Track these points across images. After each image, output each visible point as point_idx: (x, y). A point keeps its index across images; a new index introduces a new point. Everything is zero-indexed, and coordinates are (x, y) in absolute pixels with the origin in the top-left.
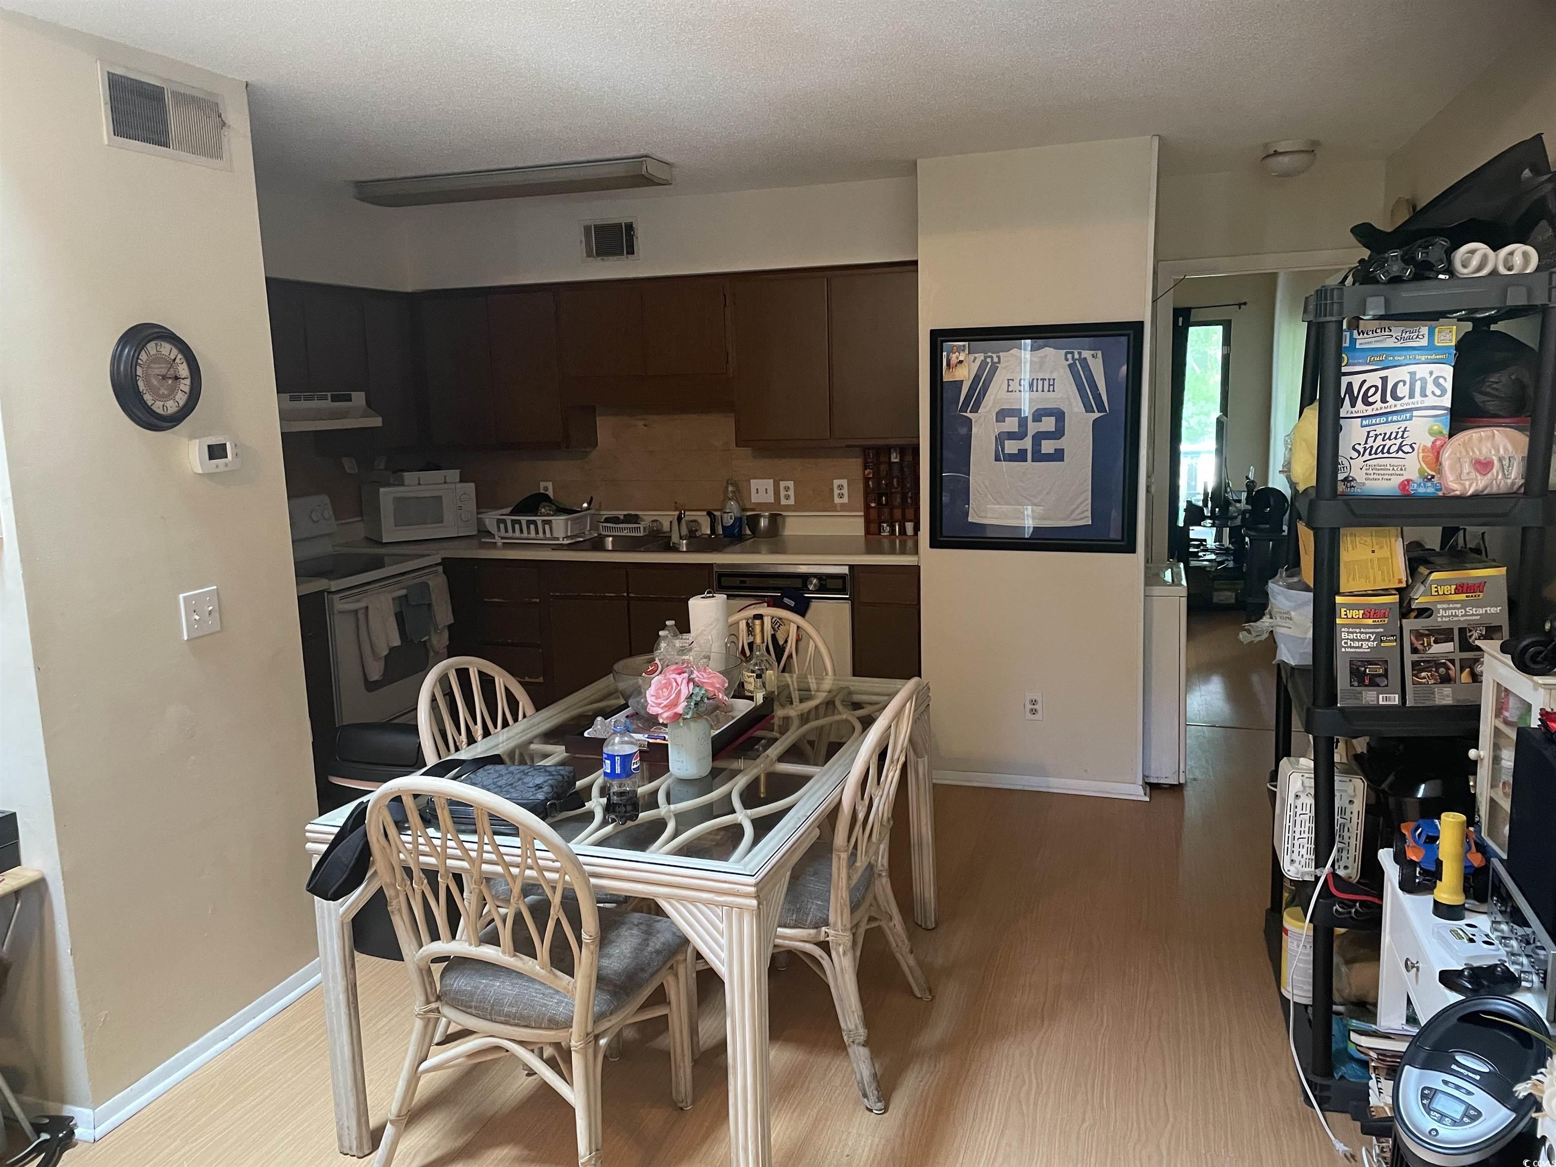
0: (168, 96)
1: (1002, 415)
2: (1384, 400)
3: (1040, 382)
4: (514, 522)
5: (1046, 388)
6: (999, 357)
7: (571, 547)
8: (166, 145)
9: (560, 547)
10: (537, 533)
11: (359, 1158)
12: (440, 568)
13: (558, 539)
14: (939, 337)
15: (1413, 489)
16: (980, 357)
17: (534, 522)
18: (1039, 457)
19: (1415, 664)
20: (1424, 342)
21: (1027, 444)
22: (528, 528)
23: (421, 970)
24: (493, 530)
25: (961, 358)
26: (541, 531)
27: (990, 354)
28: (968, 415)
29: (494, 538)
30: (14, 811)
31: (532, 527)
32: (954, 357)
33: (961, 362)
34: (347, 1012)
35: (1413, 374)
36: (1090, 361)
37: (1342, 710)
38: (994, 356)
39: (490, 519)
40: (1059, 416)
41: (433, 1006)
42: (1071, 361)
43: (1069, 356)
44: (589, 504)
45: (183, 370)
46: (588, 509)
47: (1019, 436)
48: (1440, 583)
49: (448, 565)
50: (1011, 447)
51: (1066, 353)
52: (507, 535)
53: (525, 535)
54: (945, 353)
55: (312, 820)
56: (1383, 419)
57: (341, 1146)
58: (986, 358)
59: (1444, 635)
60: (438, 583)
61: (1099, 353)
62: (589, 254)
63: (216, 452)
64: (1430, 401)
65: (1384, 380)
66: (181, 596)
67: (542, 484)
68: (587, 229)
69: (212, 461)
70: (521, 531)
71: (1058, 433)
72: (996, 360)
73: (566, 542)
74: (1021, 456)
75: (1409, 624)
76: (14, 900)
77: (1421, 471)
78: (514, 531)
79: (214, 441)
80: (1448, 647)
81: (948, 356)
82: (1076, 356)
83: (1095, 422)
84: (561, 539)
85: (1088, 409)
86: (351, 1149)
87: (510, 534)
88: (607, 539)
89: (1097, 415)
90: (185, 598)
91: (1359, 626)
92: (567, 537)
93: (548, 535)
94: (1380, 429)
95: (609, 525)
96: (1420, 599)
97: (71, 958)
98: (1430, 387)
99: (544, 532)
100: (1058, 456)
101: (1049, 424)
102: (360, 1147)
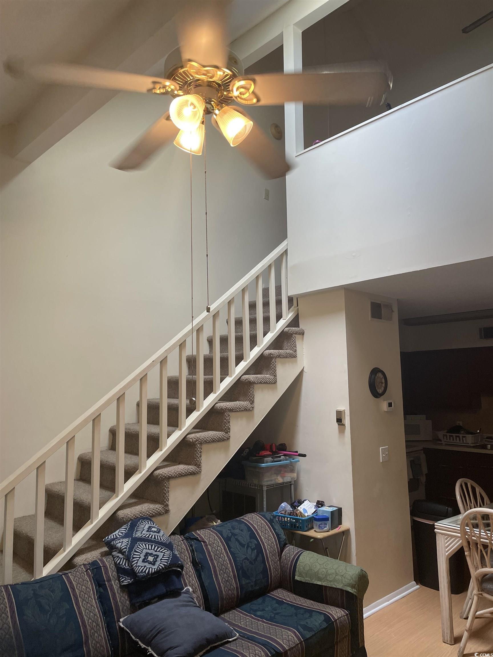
0: (382, 305)
4: (450, 436)
7: (474, 447)
8: (381, 319)
9: (470, 447)
10: (460, 440)
11: (451, 645)
12: (422, 452)
13: (468, 444)
17: (459, 436)
22: (456, 439)
23: (476, 579)
24: (442, 438)
26: (461, 440)
29: (442, 442)
30: (341, 507)
31: (458, 438)
34: (448, 590)
39: (440, 434)
41: (480, 592)
44: (480, 431)
45: (383, 381)
46: (479, 433)
49: (426, 451)
52: (447, 441)
53: (455, 441)
55: (437, 521)
57: (444, 639)
60: (423, 457)
62: (481, 338)
63: (390, 405)
66: (381, 448)
67: (458, 422)
68: (480, 329)
69: (389, 408)
70: (453, 440)
73: (472, 445)
76: (343, 535)
78: (450, 439)
79: (390, 401)
84: (470, 444)
86: (447, 641)
87: (448, 440)
88: (488, 445)
90: (381, 449)
92: (472, 443)
93: (465, 442)
95: (487, 440)
97: (355, 557)
99: (463, 440)
102: (451, 641)
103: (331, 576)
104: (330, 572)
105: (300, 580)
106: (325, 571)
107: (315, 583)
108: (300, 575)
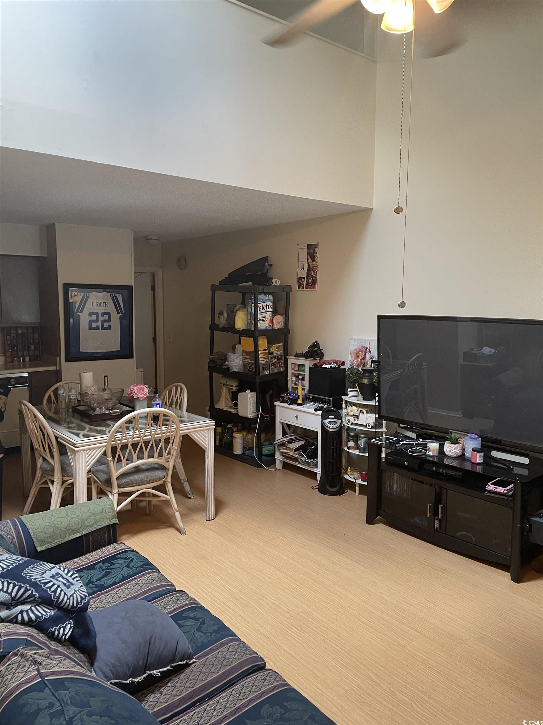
1: (91, 314)
2: (262, 310)
3: (103, 303)
5: (105, 306)
6: (89, 294)
14: (67, 287)
15: (267, 328)
16: (82, 294)
18: (103, 328)
19: (271, 364)
20: (268, 298)
21: (99, 324)
25: (76, 294)
27: (86, 293)
28: (79, 314)
32: (73, 294)
33: (76, 295)
35: (267, 304)
36: (118, 296)
37: (261, 376)
38: (87, 294)
40: (109, 314)
42: (112, 297)
43: (112, 295)
47: (97, 321)
48: (274, 347)
50: (94, 325)
51: (111, 294)
54: (70, 292)
56: (262, 314)
58: (84, 294)
59: (275, 358)
61: (121, 295)
64: (270, 310)
65: (262, 305)
71: (109, 320)
72: (88, 295)
74: (97, 328)
75: (270, 356)
77: (269, 324)
80: (276, 360)
81: (71, 293)
82: (114, 295)
83: (120, 317)
85: (118, 313)
89: (121, 314)
91: (263, 357)
94: (262, 316)
96: (272, 351)
98: (269, 307)
100: (109, 328)
101: (106, 317)
103: (89, 520)
104: (84, 517)
105: (44, 549)
106: (77, 519)
107: (70, 539)
108: (42, 542)
